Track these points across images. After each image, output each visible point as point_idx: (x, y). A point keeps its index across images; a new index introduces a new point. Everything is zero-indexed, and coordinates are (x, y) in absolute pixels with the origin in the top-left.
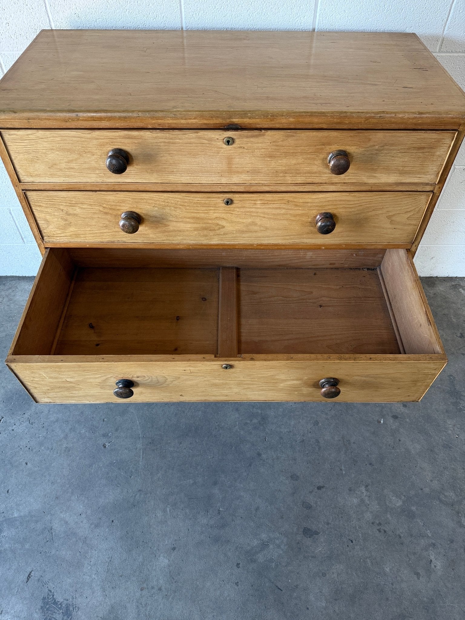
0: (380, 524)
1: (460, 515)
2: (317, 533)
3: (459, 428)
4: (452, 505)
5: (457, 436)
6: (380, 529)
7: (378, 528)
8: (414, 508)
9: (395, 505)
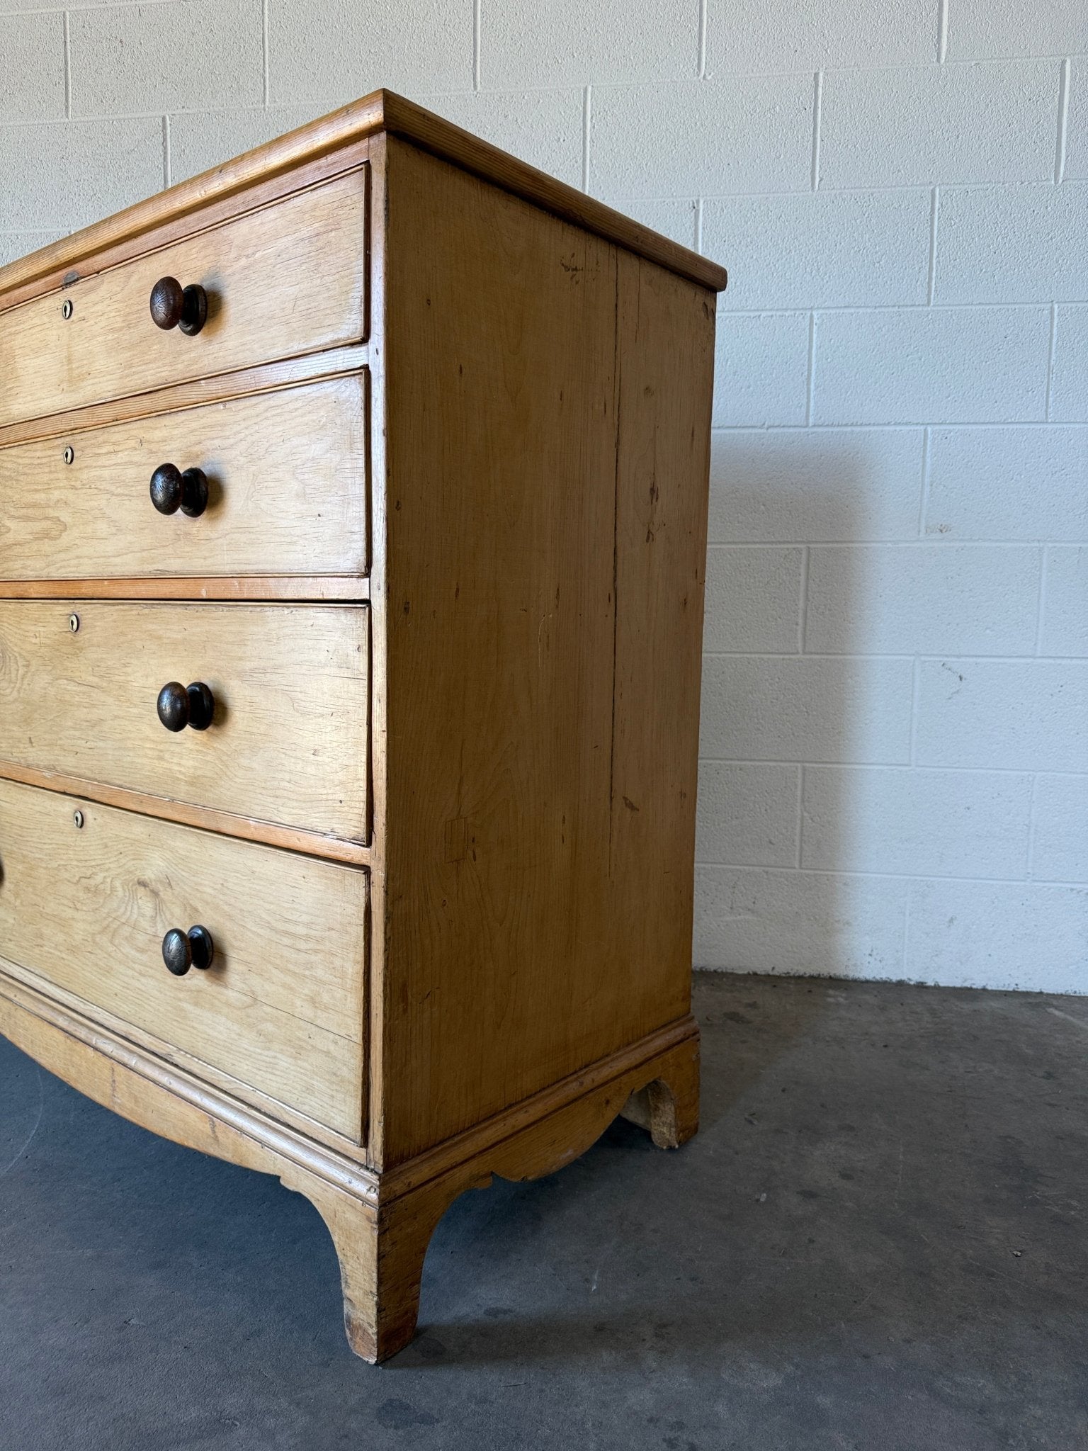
0: (680, 1425)
1: (1011, 1441)
2: (428, 1420)
3: (1027, 1237)
4: (981, 1412)
5: (1019, 1254)
6: (676, 1439)
7: (671, 1434)
8: (825, 1401)
9: (755, 1384)
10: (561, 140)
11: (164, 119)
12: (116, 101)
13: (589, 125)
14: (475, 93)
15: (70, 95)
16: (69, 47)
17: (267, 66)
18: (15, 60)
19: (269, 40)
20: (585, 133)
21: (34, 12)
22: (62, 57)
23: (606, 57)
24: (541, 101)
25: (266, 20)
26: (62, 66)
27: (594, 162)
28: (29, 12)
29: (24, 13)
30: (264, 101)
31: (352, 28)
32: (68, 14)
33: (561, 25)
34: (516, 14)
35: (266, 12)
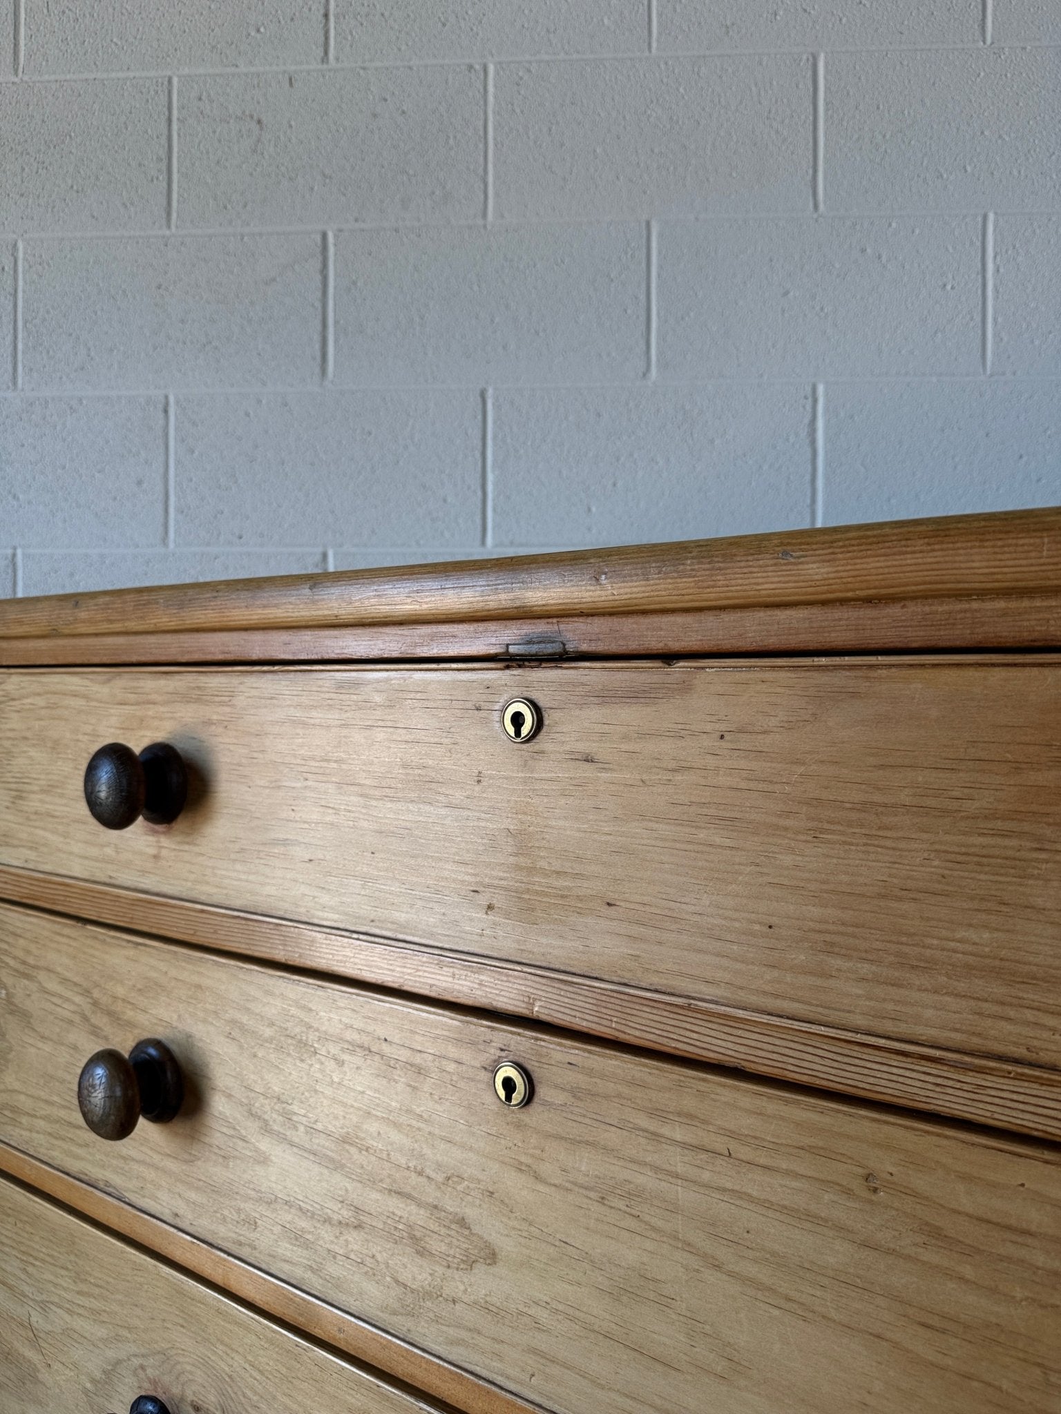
10: (949, 287)
11: (324, 236)
12: (248, 208)
13: (990, 267)
14: (815, 216)
15: (175, 196)
16: (175, 126)
17: (490, 166)
18: (88, 143)
19: (495, 129)
20: (984, 278)
21: (120, 75)
22: (164, 141)
23: (1015, 173)
24: (917, 231)
25: (491, 99)
26: (163, 153)
27: (1000, 320)
28: (113, 75)
29: (105, 76)
30: (485, 215)
31: (624, 117)
32: (175, 80)
33: (947, 127)
34: (878, 108)
35: (491, 89)
